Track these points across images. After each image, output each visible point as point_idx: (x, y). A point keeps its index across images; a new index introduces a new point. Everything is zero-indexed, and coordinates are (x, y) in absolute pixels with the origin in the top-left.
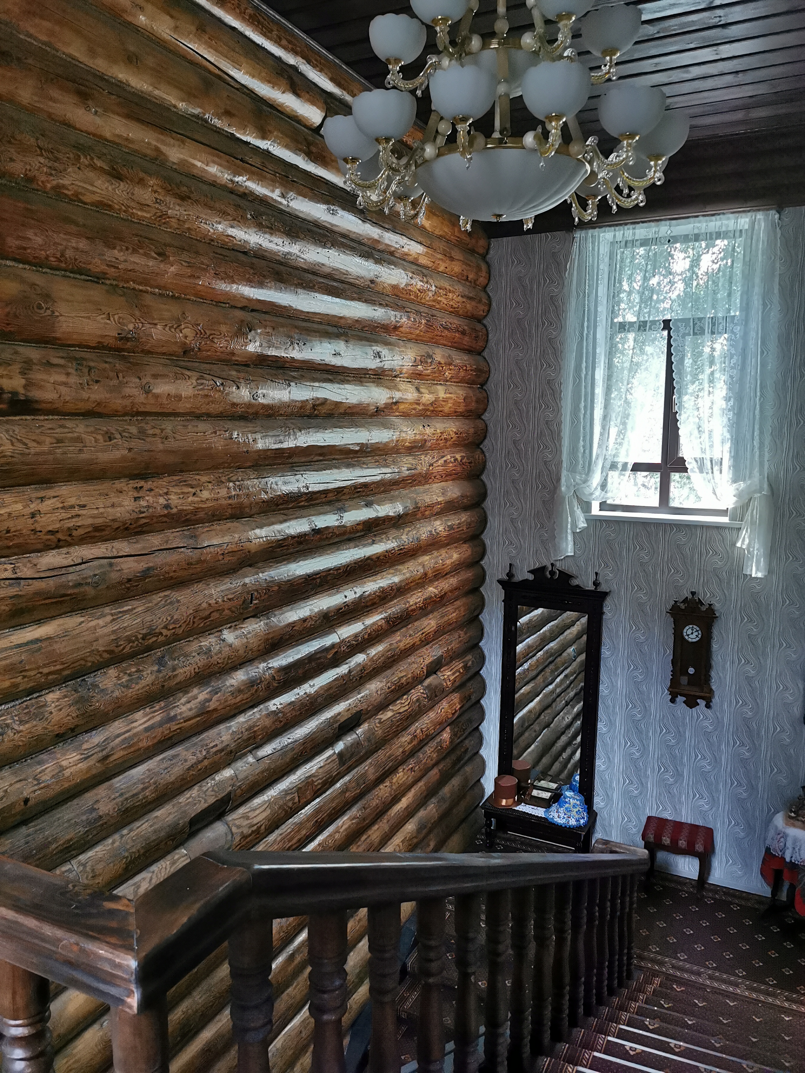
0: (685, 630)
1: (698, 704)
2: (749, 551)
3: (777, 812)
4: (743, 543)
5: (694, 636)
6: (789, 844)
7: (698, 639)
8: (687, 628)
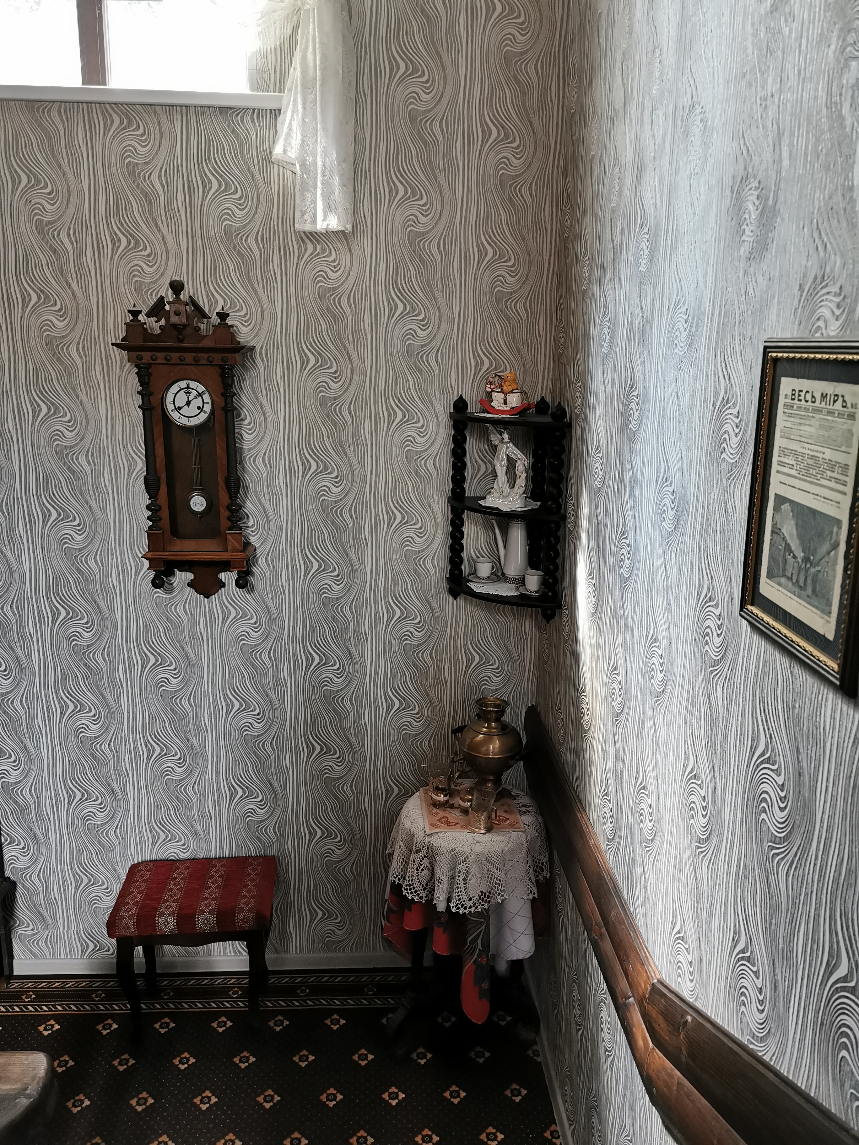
0: (170, 397)
1: (223, 585)
2: (303, 165)
3: (407, 794)
4: (287, 143)
5: (192, 410)
6: (442, 872)
7: (203, 417)
8: (174, 388)
